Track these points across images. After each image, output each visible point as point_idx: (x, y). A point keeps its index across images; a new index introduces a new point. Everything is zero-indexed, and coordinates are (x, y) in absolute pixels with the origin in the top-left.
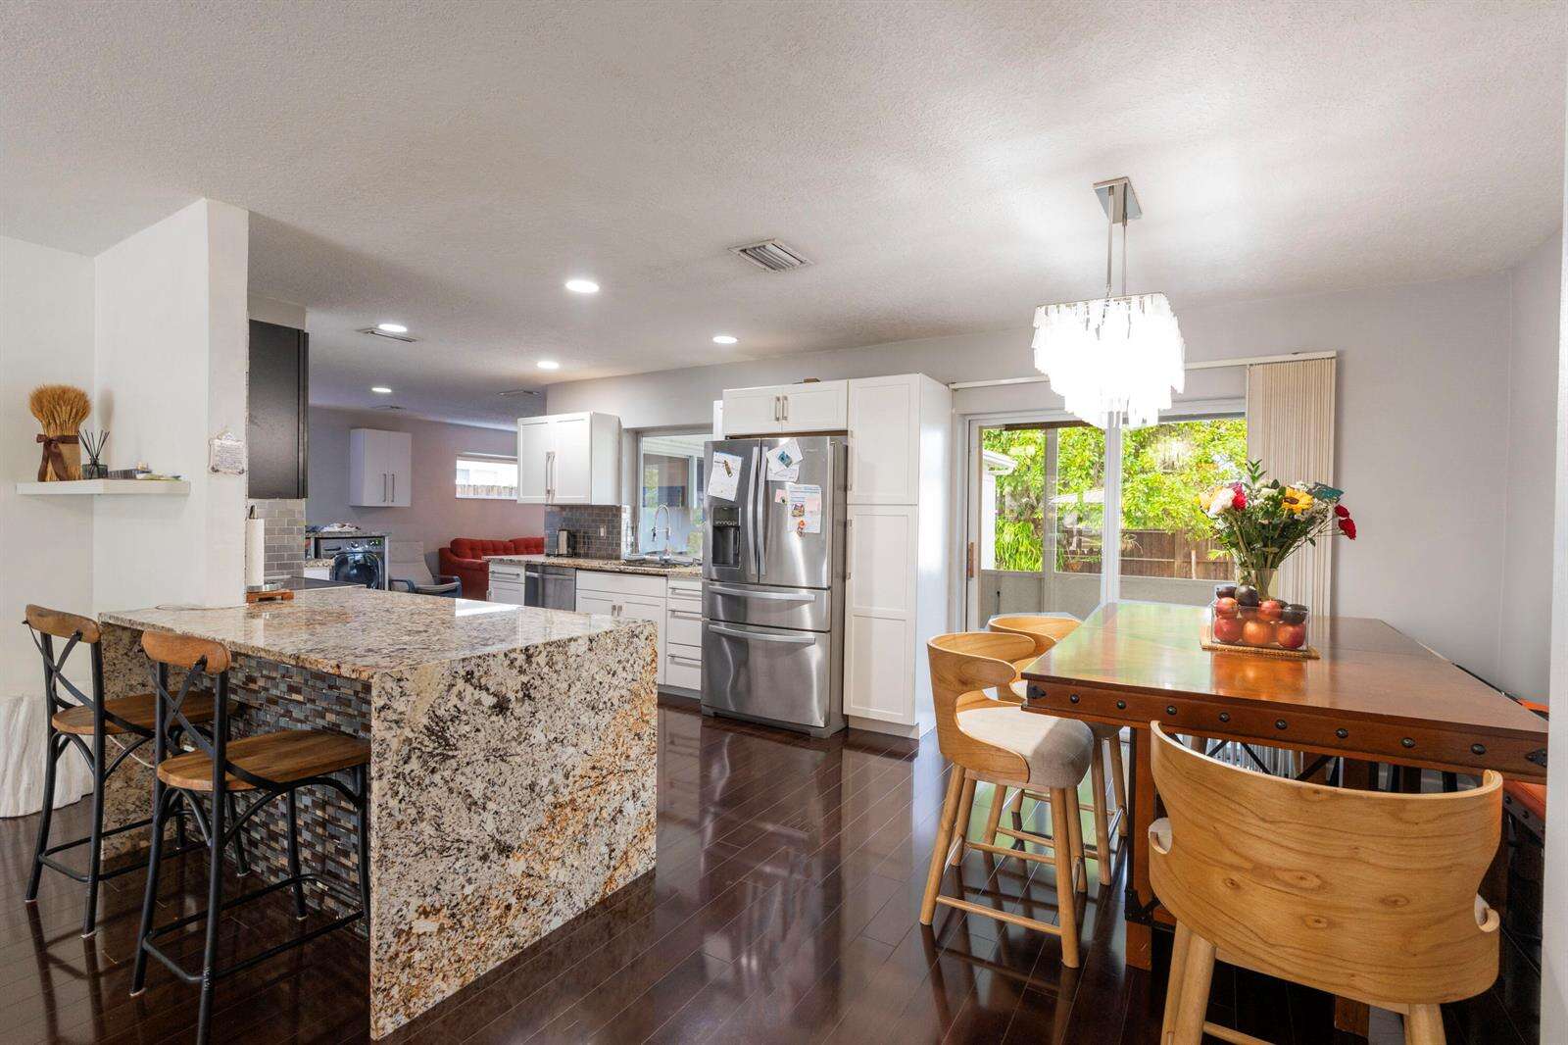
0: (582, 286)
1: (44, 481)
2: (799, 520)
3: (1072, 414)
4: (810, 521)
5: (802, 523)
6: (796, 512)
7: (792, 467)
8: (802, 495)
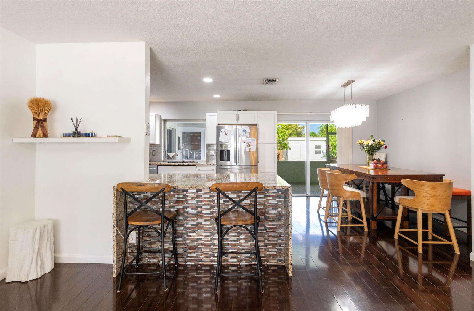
0: (208, 80)
1: (35, 137)
2: (249, 148)
3: (333, 122)
4: (252, 148)
5: (250, 148)
6: (249, 146)
7: (247, 133)
8: (250, 141)
